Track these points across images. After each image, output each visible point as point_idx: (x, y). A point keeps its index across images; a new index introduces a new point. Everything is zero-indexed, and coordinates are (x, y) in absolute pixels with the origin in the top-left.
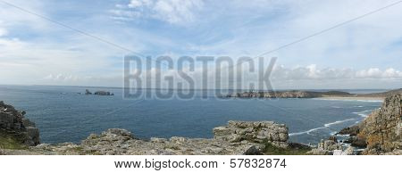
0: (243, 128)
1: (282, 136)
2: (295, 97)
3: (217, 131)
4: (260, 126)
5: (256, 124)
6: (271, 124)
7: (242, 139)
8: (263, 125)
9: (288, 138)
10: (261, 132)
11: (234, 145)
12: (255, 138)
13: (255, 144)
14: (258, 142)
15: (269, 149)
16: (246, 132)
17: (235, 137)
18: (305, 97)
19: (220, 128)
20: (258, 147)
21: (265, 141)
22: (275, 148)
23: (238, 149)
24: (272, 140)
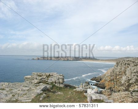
0: (41, 76)
1: (61, 81)
2: (68, 60)
3: (27, 78)
4: (49, 75)
5: (48, 74)
6: (55, 74)
7: (40, 82)
8: (51, 74)
9: (64, 82)
10: (50, 79)
11: (36, 86)
12: (47, 81)
13: (46, 85)
14: (48, 84)
15: (54, 88)
16: (42, 79)
17: (36, 81)
18: (73, 60)
19: (28, 77)
20: (48, 86)
21: (52, 83)
22: (57, 87)
23: (38, 88)
24: (56, 83)
